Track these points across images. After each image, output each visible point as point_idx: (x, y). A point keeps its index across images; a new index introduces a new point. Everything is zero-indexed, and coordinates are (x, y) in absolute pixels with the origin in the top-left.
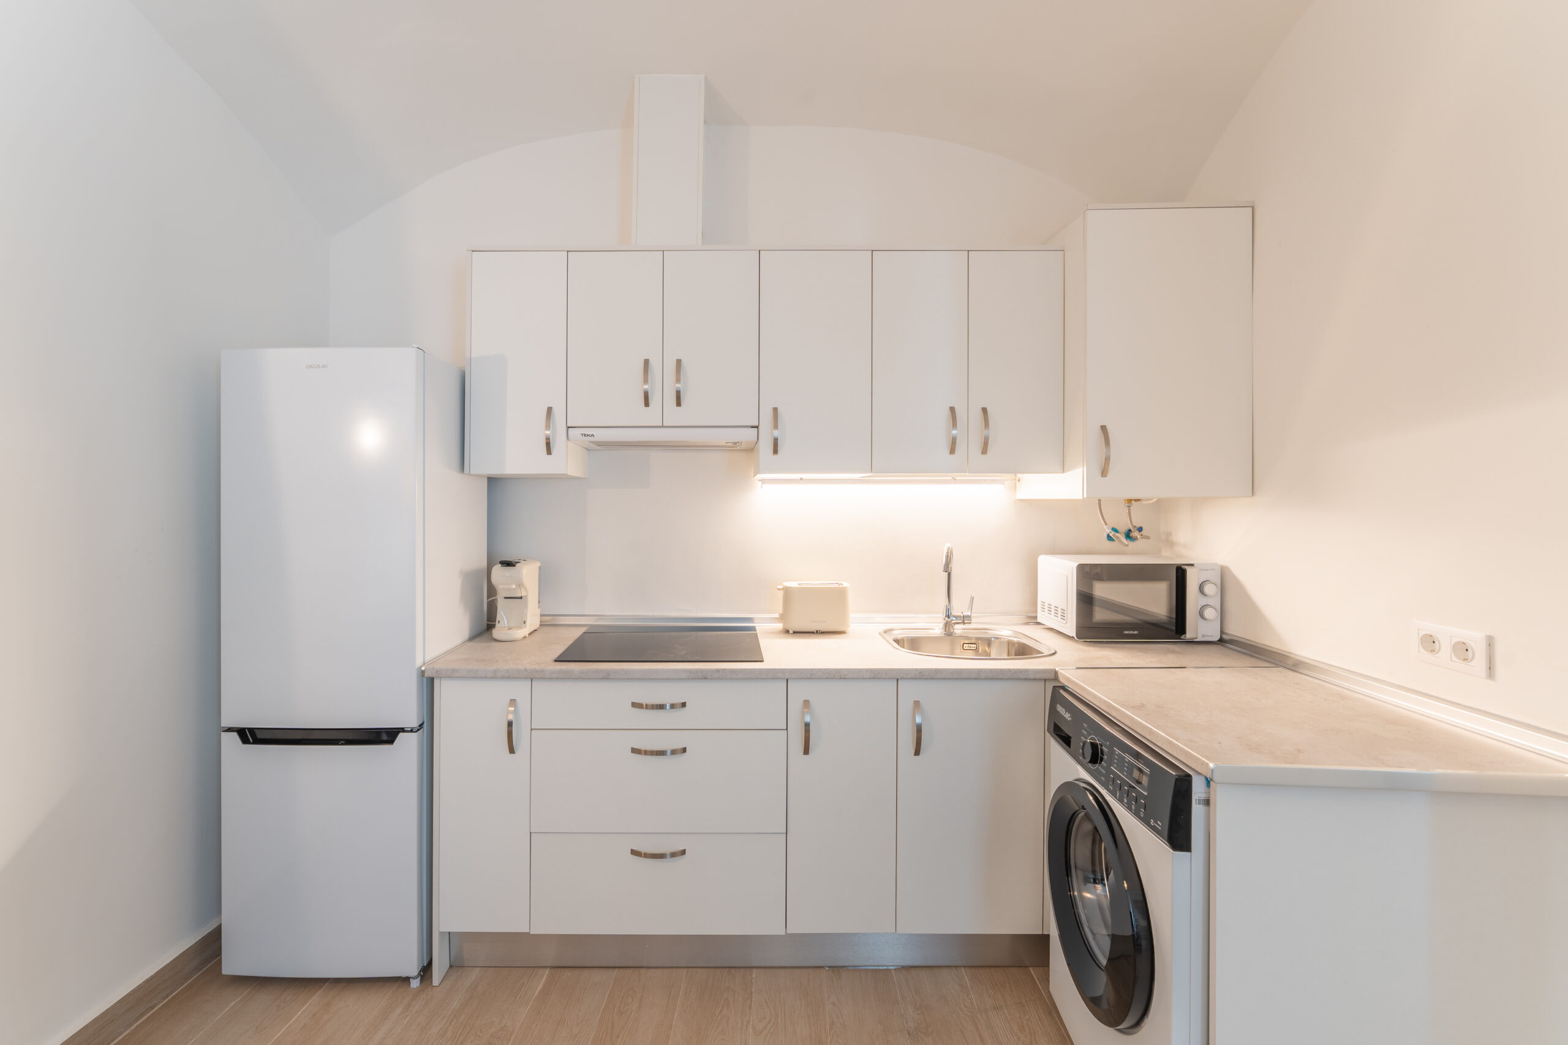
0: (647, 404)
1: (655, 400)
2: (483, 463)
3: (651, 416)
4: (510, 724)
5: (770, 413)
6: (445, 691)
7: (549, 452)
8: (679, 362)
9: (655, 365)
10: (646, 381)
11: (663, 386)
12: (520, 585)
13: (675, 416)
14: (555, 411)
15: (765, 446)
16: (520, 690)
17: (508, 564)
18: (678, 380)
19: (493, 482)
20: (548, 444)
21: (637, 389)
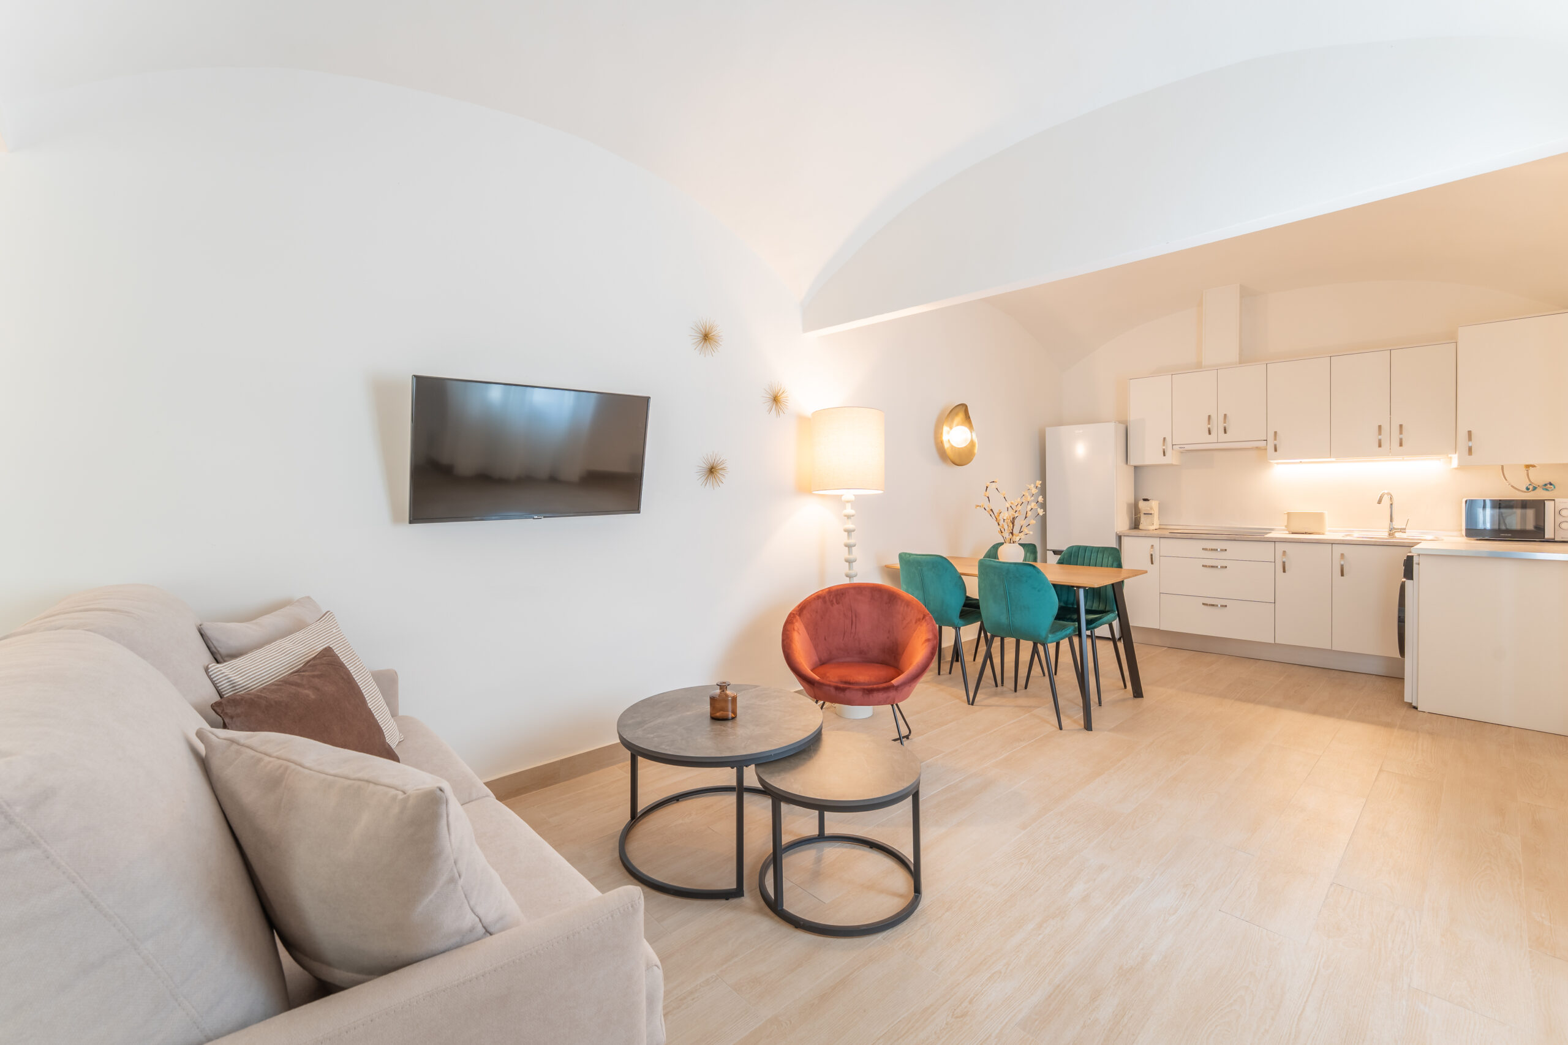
0: (1210, 433)
1: (1214, 432)
2: (1134, 461)
3: (1213, 438)
4: (1152, 555)
5: (1273, 434)
6: (1124, 540)
7: (1164, 455)
8: (1225, 415)
9: (1214, 417)
10: (1209, 424)
11: (1218, 425)
12: (1151, 508)
13: (1223, 437)
14: (1167, 439)
15: (1271, 448)
16: (1155, 542)
17: (1145, 500)
18: (1225, 423)
19: (1136, 467)
20: (1164, 452)
21: (1206, 427)
